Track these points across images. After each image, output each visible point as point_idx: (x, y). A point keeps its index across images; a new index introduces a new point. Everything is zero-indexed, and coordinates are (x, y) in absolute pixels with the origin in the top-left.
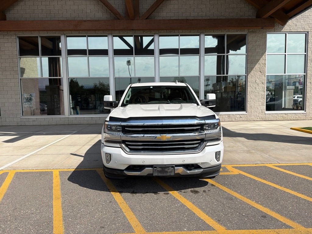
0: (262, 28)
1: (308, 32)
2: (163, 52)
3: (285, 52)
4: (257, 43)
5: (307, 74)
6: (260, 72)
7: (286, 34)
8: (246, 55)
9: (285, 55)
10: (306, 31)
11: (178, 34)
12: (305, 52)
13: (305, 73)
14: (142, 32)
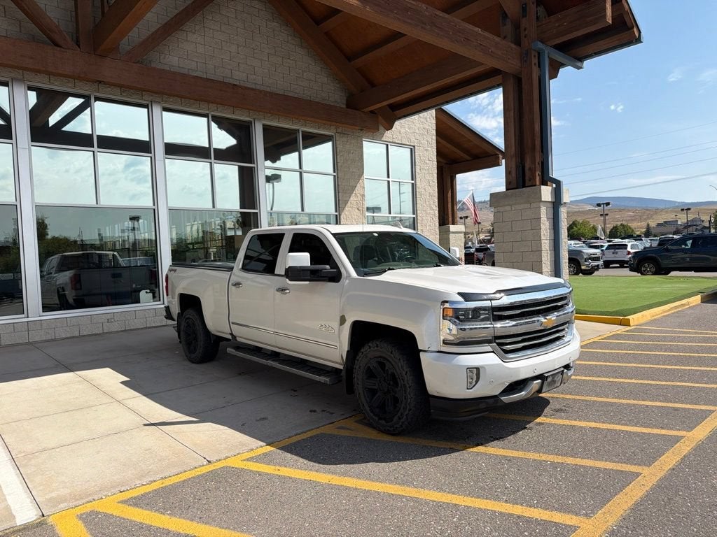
0: (361, 130)
1: (414, 146)
2: (174, 150)
3: (388, 177)
4: (351, 155)
5: (417, 217)
6: (358, 210)
7: (387, 145)
8: (335, 176)
9: (389, 182)
10: (412, 144)
11: (208, 112)
12: (412, 180)
13: (414, 214)
14: (118, 91)
